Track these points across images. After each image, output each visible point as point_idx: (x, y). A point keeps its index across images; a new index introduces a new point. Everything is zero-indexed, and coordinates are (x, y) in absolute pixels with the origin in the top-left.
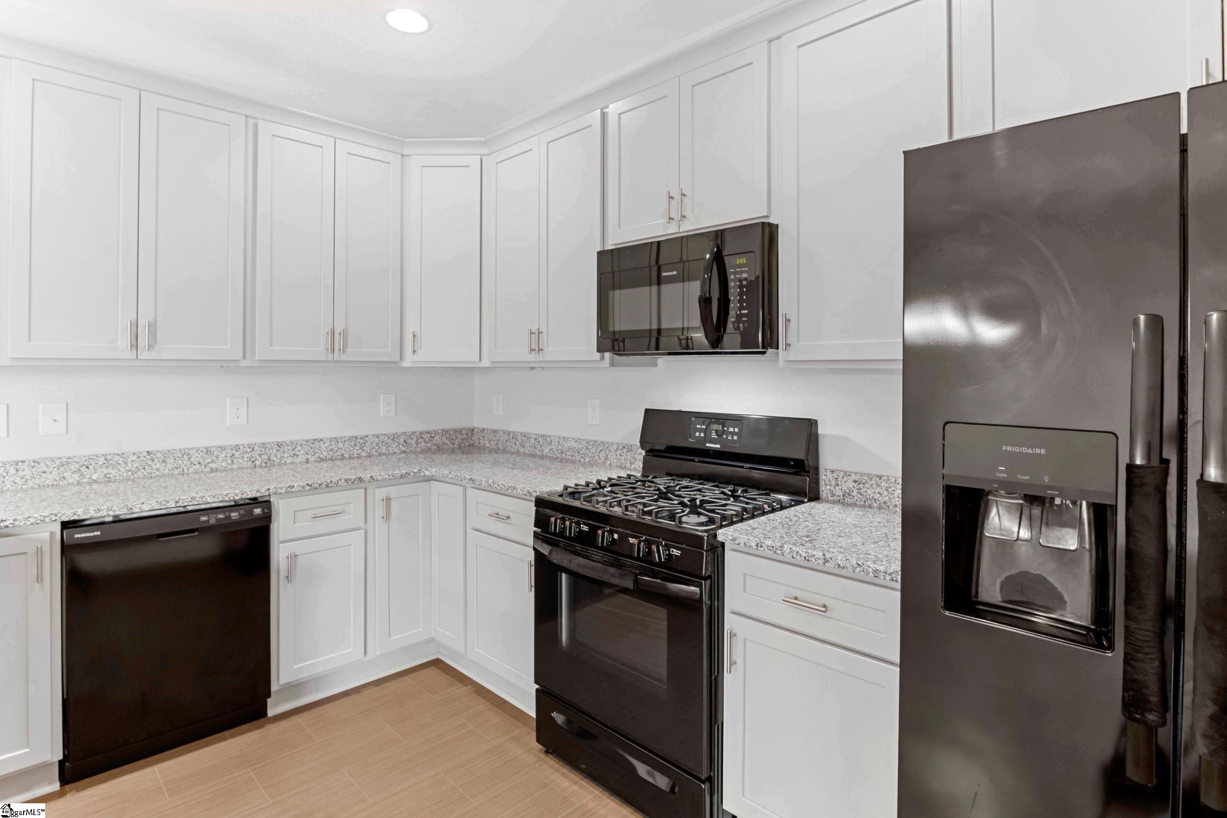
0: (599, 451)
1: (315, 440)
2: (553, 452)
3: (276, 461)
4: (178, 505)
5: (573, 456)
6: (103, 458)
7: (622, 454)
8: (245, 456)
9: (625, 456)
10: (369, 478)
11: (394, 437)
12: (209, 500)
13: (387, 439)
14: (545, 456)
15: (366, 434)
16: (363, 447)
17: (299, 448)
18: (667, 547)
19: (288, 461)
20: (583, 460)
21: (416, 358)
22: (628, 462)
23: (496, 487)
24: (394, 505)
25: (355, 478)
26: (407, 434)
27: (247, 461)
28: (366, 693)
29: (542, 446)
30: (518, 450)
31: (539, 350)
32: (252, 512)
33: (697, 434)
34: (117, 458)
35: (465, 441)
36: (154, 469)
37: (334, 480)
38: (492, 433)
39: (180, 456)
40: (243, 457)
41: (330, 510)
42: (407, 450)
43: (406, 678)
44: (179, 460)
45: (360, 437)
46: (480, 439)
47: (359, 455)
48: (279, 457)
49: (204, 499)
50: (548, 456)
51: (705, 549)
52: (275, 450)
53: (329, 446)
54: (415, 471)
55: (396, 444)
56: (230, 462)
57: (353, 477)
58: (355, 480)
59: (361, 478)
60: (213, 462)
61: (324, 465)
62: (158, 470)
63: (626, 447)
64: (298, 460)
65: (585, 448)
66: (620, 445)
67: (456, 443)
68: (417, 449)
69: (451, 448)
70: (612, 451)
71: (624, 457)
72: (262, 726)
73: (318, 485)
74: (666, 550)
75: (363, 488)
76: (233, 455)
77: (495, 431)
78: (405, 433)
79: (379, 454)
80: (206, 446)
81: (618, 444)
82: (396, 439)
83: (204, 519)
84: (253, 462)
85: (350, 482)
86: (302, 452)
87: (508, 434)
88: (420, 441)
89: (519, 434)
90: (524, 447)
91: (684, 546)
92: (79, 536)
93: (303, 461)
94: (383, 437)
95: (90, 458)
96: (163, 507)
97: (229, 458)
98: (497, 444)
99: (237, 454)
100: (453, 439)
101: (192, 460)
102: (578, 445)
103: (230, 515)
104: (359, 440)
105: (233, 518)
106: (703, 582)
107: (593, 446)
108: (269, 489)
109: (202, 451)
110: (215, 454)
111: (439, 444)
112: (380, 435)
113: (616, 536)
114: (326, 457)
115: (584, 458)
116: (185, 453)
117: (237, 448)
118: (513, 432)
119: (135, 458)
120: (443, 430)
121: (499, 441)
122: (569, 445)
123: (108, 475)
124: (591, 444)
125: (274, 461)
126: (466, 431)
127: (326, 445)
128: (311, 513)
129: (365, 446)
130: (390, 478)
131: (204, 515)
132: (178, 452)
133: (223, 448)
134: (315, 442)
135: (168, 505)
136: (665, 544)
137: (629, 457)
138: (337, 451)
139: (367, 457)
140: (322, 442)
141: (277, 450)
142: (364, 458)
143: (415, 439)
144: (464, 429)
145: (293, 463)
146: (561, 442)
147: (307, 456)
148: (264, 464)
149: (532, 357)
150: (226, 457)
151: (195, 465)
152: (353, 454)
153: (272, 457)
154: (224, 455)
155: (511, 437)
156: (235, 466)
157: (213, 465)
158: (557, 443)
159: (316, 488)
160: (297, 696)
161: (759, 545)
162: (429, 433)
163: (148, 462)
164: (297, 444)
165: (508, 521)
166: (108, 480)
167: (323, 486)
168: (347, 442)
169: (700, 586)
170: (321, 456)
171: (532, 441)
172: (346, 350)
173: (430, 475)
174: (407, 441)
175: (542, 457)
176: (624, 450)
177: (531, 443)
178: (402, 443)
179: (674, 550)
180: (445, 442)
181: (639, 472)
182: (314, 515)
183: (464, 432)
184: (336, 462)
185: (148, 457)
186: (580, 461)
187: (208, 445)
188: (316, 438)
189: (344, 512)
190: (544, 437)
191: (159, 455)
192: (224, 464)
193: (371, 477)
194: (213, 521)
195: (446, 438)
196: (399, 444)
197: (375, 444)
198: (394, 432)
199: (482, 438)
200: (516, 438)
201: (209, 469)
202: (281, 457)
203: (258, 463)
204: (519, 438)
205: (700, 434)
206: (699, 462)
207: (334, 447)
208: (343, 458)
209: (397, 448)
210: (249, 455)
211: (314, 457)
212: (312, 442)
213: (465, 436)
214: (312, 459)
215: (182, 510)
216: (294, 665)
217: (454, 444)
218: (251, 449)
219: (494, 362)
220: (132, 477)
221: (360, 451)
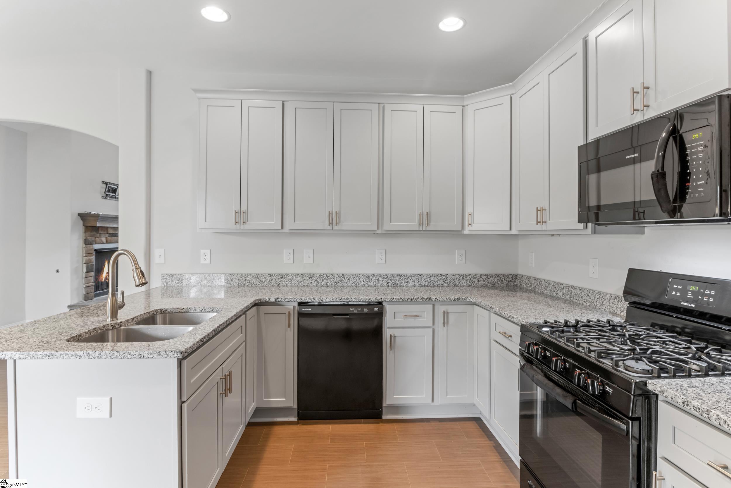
0: (596, 298)
1: (419, 274)
2: (565, 295)
3: (398, 284)
4: (341, 301)
5: (578, 300)
6: (326, 276)
7: (614, 303)
8: (384, 280)
9: (617, 305)
10: (435, 298)
11: (464, 276)
12: (354, 300)
13: (459, 277)
14: (560, 298)
15: (447, 273)
16: (445, 281)
17: (410, 278)
18: (602, 383)
19: (405, 285)
20: (585, 304)
21: (471, 228)
22: (619, 310)
23: (503, 314)
24: (451, 317)
25: (427, 297)
26: (472, 275)
27: (385, 283)
28: (433, 424)
29: (557, 290)
30: (542, 292)
31: (543, 222)
32: (374, 309)
33: (674, 293)
34: (331, 276)
35: (511, 283)
36: (345, 283)
37: (415, 298)
38: (528, 279)
39: (356, 277)
40: (383, 281)
41: (413, 314)
42: (472, 285)
43: (457, 423)
44: (355, 279)
45: (443, 275)
46: (520, 282)
47: (443, 285)
48: (400, 282)
49: (352, 300)
50: (561, 298)
51: (633, 393)
52: (398, 278)
53: (426, 278)
54: (464, 298)
55: (465, 280)
56: (377, 282)
57: (426, 297)
58: (427, 299)
59: (430, 298)
60: (369, 281)
61: (423, 288)
62: (346, 283)
63: (617, 297)
64: (410, 285)
65: (587, 295)
66: (612, 296)
67: (505, 283)
68: (478, 285)
69: (501, 286)
70: (606, 300)
71: (615, 306)
72: (378, 423)
73: (406, 299)
74: (600, 386)
75: (432, 304)
76: (379, 279)
77: (529, 278)
78: (471, 274)
79: (455, 286)
80: (366, 273)
81: (611, 294)
82: (465, 277)
83: (352, 309)
84: (388, 283)
85: (424, 300)
86: (412, 280)
87: (537, 280)
88: (480, 280)
89: (544, 281)
90: (546, 290)
91: (615, 386)
92: (303, 309)
93: (412, 286)
94: (457, 275)
95: (321, 275)
96: (335, 301)
97: (377, 280)
98: (531, 286)
99: (380, 278)
100: (502, 280)
101: (360, 280)
102: (581, 292)
103: (363, 309)
104: (443, 276)
105: (365, 311)
106: (630, 422)
107: (593, 294)
108: (381, 298)
109: (365, 276)
110: (371, 277)
111: (493, 283)
112: (455, 274)
113: (567, 365)
114: (424, 284)
115: (586, 303)
116: (358, 276)
117: (380, 275)
118: (540, 279)
119: (337, 276)
120: (495, 274)
121: (531, 284)
122: (575, 292)
123: (327, 283)
124: (591, 292)
125: (397, 284)
126: (512, 276)
127: (425, 278)
128: (403, 315)
129: (446, 280)
130: (447, 300)
131: (352, 308)
132: (355, 275)
133: (374, 275)
134: (419, 275)
135: (337, 300)
136: (600, 381)
137: (619, 306)
138: (430, 282)
139: (447, 287)
140: (422, 276)
141: (399, 278)
142: (446, 287)
143: (477, 279)
144: (511, 275)
145: (407, 286)
146: (570, 289)
147: (414, 283)
148: (393, 285)
149: (539, 227)
150: (375, 280)
151: (362, 282)
152: (439, 284)
153: (397, 282)
154: (374, 278)
155: (539, 282)
156: (379, 285)
157: (369, 283)
158: (567, 289)
159: (405, 301)
160: (397, 413)
161: (686, 403)
162: (486, 275)
163: (342, 279)
164: (409, 276)
165: (510, 338)
166: (327, 286)
167: (409, 300)
168: (436, 277)
169: (627, 424)
170: (422, 284)
171: (551, 286)
172: (430, 224)
173: (472, 301)
174: (472, 279)
175: (558, 299)
176: (616, 299)
177: (551, 288)
178: (468, 280)
179: (607, 387)
180: (497, 282)
181: (623, 319)
182: (405, 315)
183: (510, 276)
184: (429, 287)
185: (343, 276)
186: (583, 304)
187: (367, 273)
188: (419, 273)
189: (421, 316)
190: (559, 284)
191: (347, 276)
192: (374, 283)
193: (436, 298)
194: (356, 311)
195: (498, 279)
196: (467, 281)
197: (452, 280)
198: (464, 273)
199: (522, 281)
200: (541, 283)
201: (368, 285)
202: (401, 282)
203: (390, 284)
204: (544, 284)
205: (676, 293)
206: (676, 317)
207: (428, 279)
208: (434, 286)
209: (465, 283)
210: (386, 280)
211: (418, 284)
212: (417, 275)
213: (511, 279)
214: (417, 285)
215: (346, 303)
216: (394, 396)
217: (503, 284)
218: (387, 277)
219: (520, 231)
220: (336, 285)
221: (443, 283)
